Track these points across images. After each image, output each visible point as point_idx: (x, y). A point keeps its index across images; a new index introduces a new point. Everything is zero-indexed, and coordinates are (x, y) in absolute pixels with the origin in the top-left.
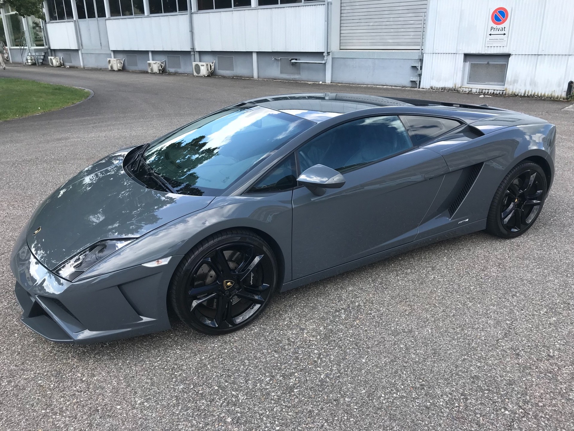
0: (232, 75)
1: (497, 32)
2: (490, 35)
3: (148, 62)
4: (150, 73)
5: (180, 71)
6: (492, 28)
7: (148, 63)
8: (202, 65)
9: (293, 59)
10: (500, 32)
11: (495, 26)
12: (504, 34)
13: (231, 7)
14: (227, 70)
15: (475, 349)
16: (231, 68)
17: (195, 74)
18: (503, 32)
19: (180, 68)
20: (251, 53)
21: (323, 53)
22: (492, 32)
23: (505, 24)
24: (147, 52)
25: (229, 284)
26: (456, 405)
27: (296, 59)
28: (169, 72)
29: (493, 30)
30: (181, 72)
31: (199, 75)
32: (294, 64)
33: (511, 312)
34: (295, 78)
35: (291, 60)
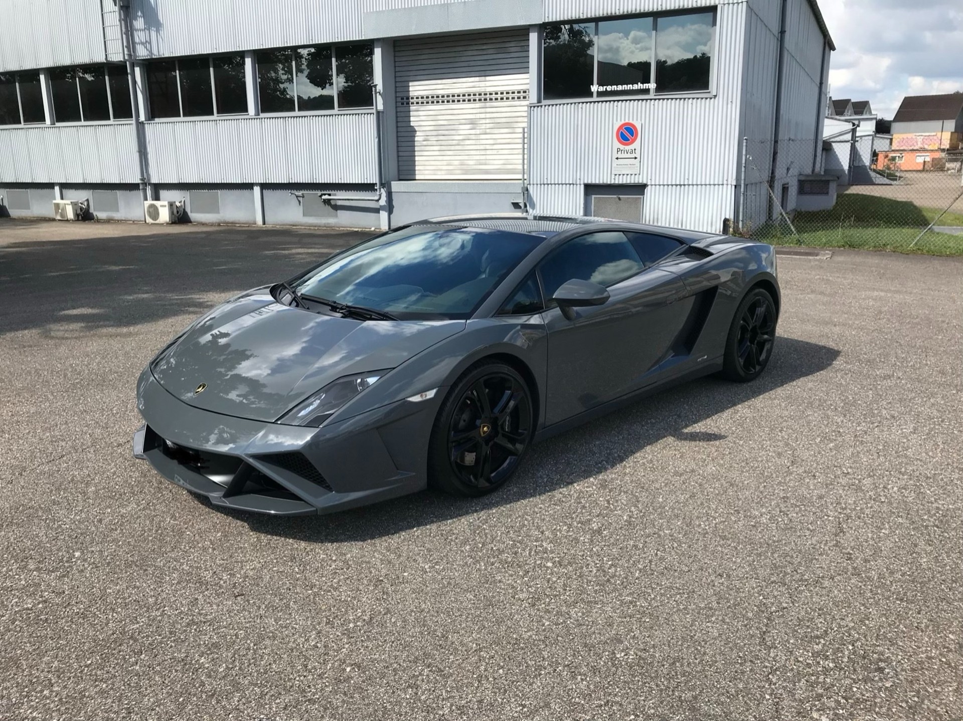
0: (218, 221)
1: (626, 156)
2: (617, 158)
3: (54, 202)
4: (59, 220)
5: (117, 216)
6: (618, 150)
7: (55, 204)
8: (162, 206)
9: (325, 194)
10: (629, 155)
11: (622, 147)
12: (636, 158)
13: (212, 114)
14: (209, 213)
15: (771, 477)
16: (215, 208)
17: (149, 220)
18: (633, 156)
19: (117, 210)
20: (249, 186)
21: (374, 185)
22: (620, 155)
23: (636, 145)
24: (51, 186)
25: (485, 429)
26: (780, 520)
27: (330, 195)
28: (98, 219)
29: (620, 153)
30: (119, 218)
31: (157, 222)
32: (327, 202)
33: (787, 444)
34: (328, 223)
35: (321, 196)
